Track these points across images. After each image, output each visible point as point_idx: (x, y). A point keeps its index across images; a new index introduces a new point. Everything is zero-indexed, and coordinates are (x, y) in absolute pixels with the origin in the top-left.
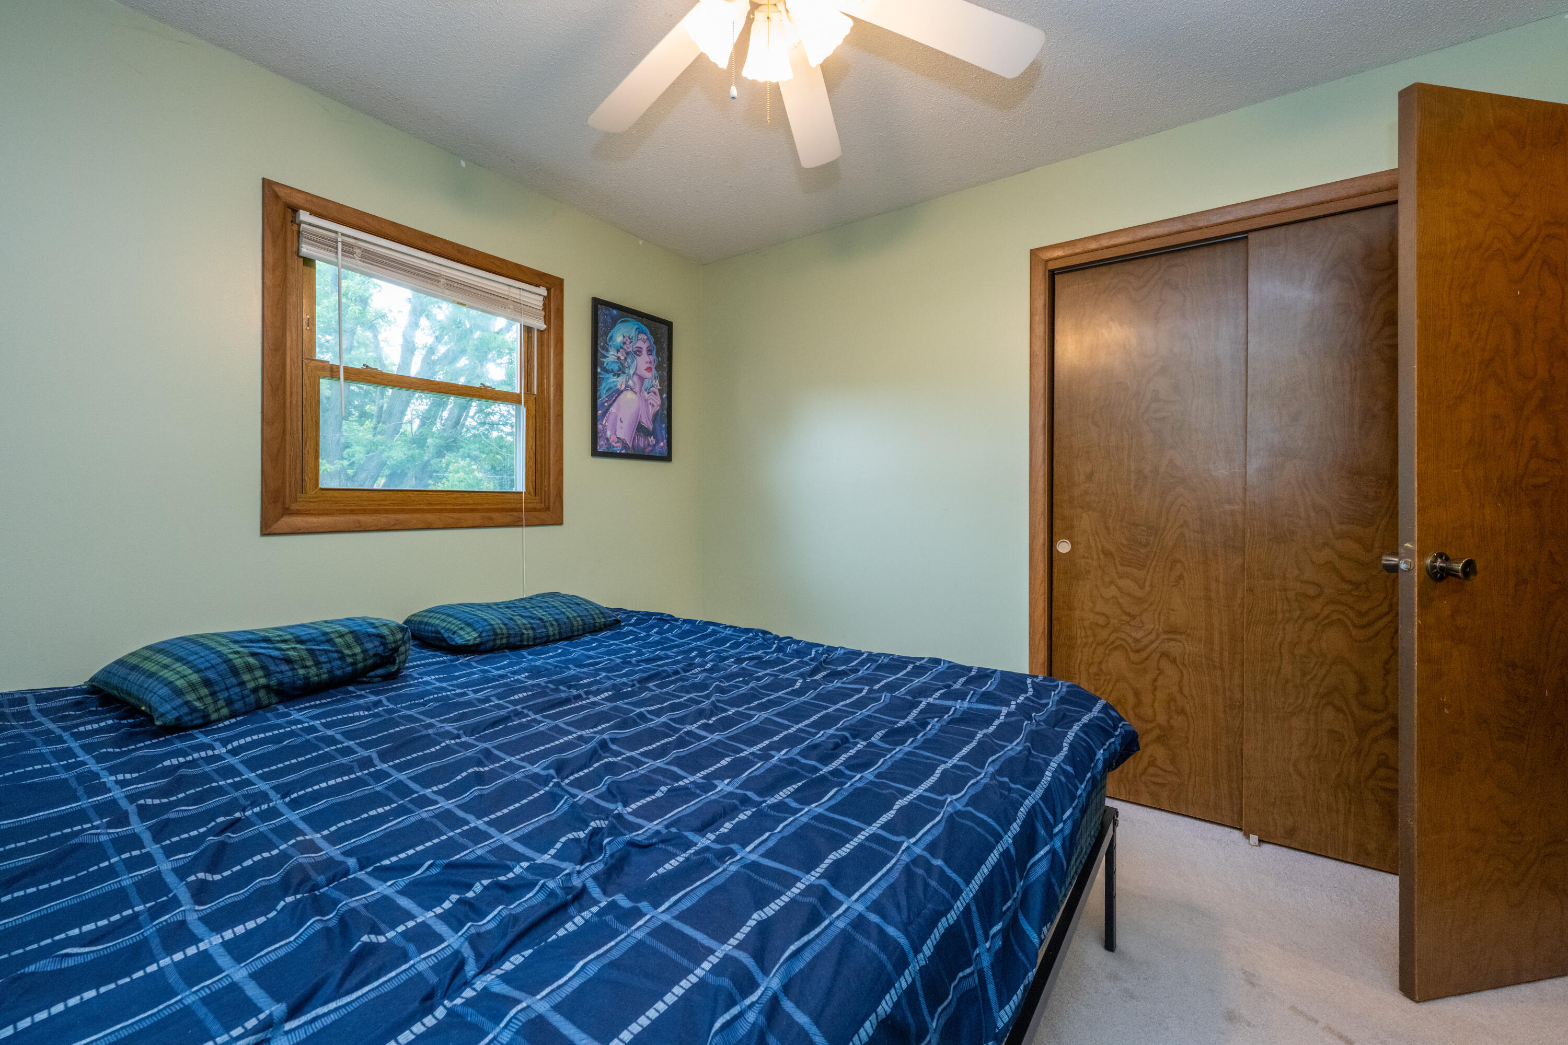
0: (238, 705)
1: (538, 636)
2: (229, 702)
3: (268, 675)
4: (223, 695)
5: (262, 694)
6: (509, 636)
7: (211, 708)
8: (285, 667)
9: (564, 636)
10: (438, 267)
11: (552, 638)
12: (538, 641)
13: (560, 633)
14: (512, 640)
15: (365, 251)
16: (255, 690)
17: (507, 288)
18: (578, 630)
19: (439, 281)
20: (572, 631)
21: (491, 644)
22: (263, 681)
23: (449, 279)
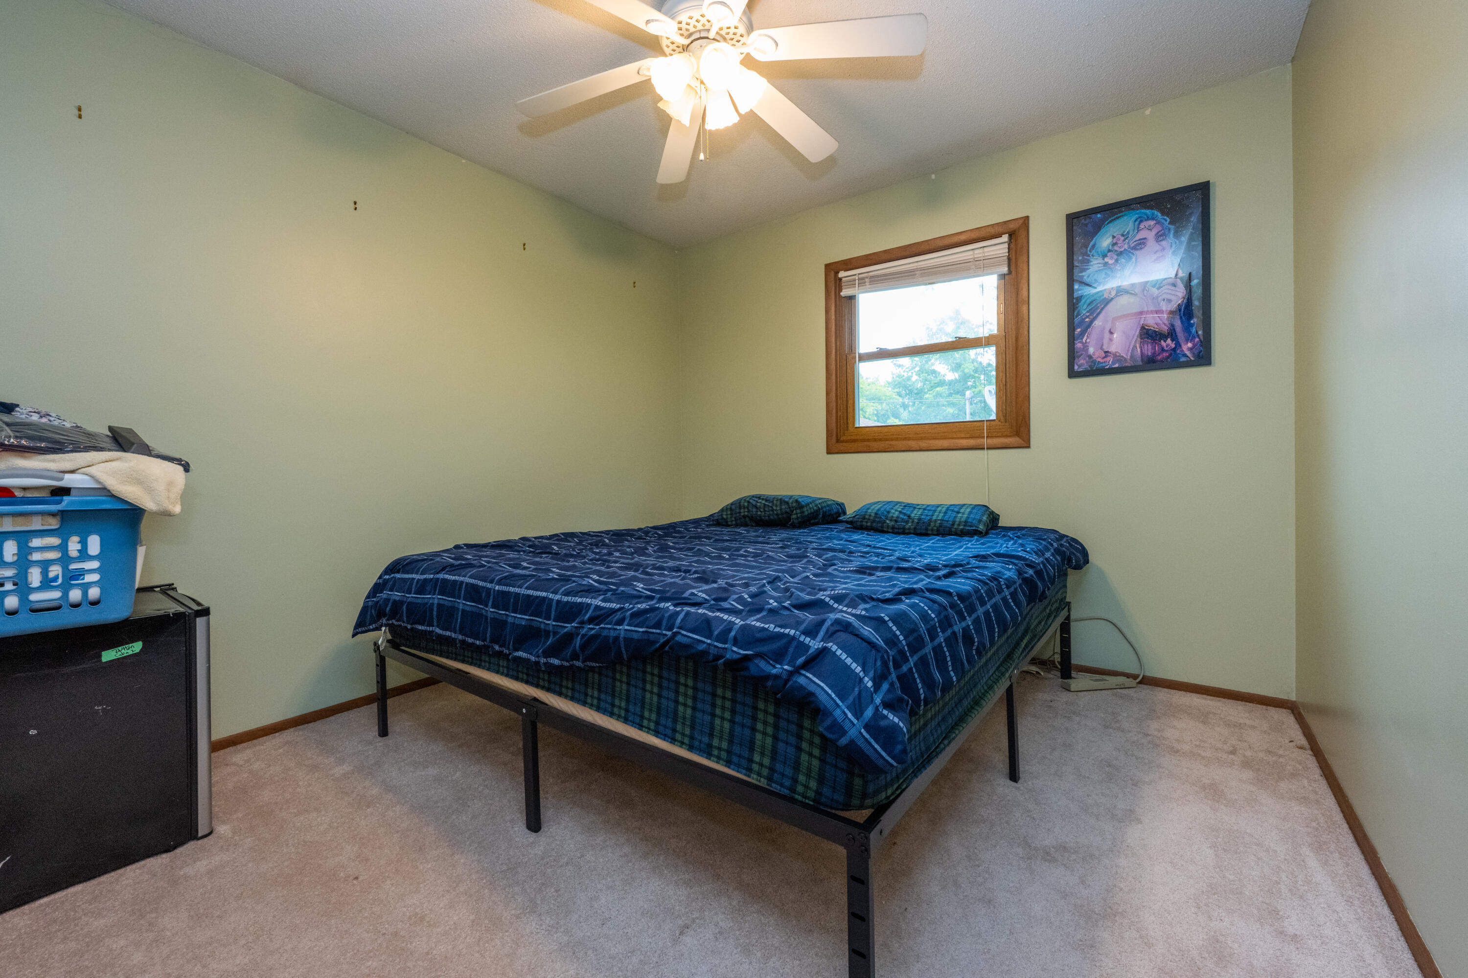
0: (738, 522)
1: (896, 526)
2: (736, 520)
3: (749, 511)
4: (734, 516)
5: (747, 519)
6: (874, 521)
7: (729, 520)
8: (754, 510)
9: (918, 532)
10: (916, 264)
11: (907, 531)
12: (896, 531)
13: (915, 528)
14: (874, 524)
15: (871, 277)
16: (744, 517)
17: (971, 253)
18: (932, 530)
19: (915, 275)
20: (927, 529)
21: (859, 524)
22: (746, 513)
23: (921, 269)
